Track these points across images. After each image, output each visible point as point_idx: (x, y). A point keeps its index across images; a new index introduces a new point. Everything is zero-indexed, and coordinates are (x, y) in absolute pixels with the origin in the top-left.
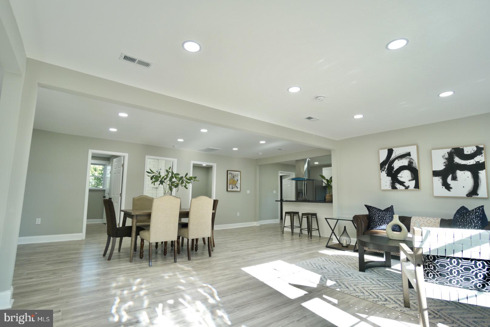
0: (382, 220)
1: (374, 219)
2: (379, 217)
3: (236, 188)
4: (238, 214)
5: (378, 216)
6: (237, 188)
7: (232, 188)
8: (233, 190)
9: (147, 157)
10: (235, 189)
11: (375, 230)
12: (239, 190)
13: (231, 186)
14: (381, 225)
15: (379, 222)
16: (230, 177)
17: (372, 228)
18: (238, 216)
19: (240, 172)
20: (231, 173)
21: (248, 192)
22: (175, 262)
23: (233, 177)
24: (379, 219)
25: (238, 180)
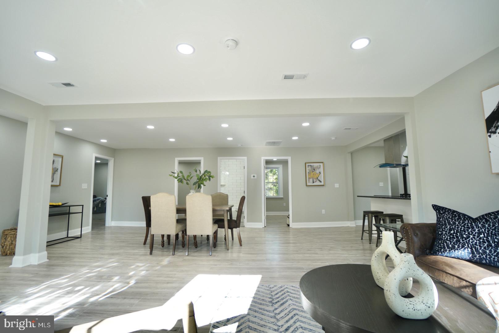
0: (457, 237)
1: (441, 235)
2: (452, 232)
3: (318, 181)
4: (323, 211)
5: (450, 230)
6: (321, 182)
7: (313, 182)
8: (314, 184)
9: (219, 158)
10: (318, 183)
11: (439, 258)
12: (322, 184)
13: (311, 180)
14: (453, 248)
15: (451, 242)
16: (309, 170)
17: (435, 253)
18: (323, 213)
19: (322, 163)
20: (311, 166)
21: (337, 185)
22: (174, 254)
23: (314, 170)
24: (451, 234)
25: (320, 173)
